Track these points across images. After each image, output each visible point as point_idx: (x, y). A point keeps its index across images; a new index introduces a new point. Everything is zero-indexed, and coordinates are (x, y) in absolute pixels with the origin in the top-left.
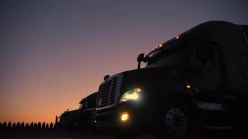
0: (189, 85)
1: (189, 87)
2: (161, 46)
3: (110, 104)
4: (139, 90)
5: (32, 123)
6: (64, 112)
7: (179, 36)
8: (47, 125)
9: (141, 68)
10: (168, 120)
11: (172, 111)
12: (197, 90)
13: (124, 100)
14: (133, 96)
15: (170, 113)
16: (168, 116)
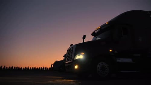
0: (111, 50)
1: (111, 51)
2: (99, 27)
3: (71, 60)
4: (83, 54)
5: (40, 68)
6: (55, 62)
7: (108, 22)
8: (48, 68)
9: (85, 42)
10: (98, 68)
11: (100, 63)
12: (116, 52)
13: (76, 59)
14: (80, 57)
15: (100, 65)
16: (98, 66)
